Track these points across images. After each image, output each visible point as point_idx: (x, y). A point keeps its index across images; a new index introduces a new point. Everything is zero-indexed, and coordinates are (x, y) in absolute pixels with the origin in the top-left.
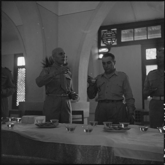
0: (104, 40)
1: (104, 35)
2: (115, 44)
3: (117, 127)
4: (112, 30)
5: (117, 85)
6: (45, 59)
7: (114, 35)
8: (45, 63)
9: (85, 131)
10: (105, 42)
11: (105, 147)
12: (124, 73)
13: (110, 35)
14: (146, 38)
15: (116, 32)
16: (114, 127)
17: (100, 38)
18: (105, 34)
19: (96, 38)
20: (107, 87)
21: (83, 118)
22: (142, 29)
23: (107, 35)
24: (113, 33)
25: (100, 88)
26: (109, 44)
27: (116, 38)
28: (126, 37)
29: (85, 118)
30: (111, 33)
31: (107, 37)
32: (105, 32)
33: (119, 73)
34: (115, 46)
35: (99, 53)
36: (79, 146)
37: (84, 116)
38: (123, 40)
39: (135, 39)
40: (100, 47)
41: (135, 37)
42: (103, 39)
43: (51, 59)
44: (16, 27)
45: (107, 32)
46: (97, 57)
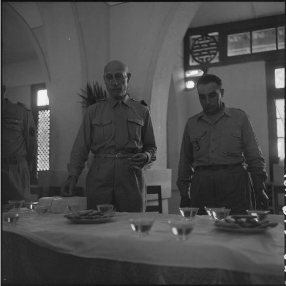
0: (195, 54)
1: (194, 45)
2: (216, 60)
3: (244, 220)
4: (210, 34)
5: (232, 134)
6: (85, 88)
7: (214, 44)
8: (86, 96)
9: (175, 231)
10: (197, 58)
11: (227, 272)
12: (240, 110)
13: (206, 45)
14: (275, 49)
15: (217, 39)
16: (239, 220)
17: (188, 51)
18: (197, 43)
19: (180, 52)
20: (213, 140)
21: (160, 200)
22: (265, 32)
23: (200, 45)
24: (212, 40)
25: (197, 144)
26: (205, 61)
27: (217, 50)
28: (236, 48)
29: (165, 199)
30: (208, 41)
31: (201, 48)
32: (197, 39)
33: (232, 110)
34: (216, 65)
35: (187, 79)
36: (162, 267)
37: (163, 196)
38: (231, 53)
39: (254, 52)
40: (187, 68)
41: (253, 47)
42: (192, 53)
43: (97, 88)
44: (31, 29)
45: (200, 39)
46: (182, 87)
